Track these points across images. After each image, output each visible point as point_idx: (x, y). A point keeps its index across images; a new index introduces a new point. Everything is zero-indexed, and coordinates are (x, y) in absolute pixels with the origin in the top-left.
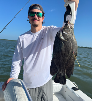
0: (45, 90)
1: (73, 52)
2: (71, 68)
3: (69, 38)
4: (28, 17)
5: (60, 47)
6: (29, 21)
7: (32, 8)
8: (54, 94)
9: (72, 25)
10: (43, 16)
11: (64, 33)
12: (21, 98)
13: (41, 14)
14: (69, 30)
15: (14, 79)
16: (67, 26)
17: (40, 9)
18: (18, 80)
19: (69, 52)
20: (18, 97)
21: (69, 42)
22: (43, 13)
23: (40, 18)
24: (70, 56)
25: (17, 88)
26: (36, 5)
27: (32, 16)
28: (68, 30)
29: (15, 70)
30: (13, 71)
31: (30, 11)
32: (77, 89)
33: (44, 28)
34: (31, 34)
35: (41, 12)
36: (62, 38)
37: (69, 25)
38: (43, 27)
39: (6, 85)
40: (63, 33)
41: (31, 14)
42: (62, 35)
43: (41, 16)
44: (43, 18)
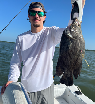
0: (45, 95)
1: (81, 51)
2: (79, 68)
3: (77, 36)
4: (28, 16)
5: (68, 45)
6: (29, 21)
7: (33, 6)
8: (55, 99)
9: (80, 23)
10: (45, 15)
11: (72, 30)
12: (20, 102)
13: (42, 14)
14: (77, 28)
15: (14, 82)
16: (74, 23)
17: (41, 8)
18: (18, 83)
19: (77, 51)
20: (17, 101)
21: (77, 40)
22: (45, 12)
23: (41, 18)
24: (77, 55)
25: (16, 92)
26: (37, 3)
27: (32, 16)
28: (75, 28)
29: (14, 72)
30: (12, 73)
31: (31, 10)
32: (80, 94)
33: (45, 29)
34: (32, 34)
35: (42, 11)
36: (70, 36)
37: (76, 22)
38: (44, 27)
39: (4, 88)
40: (70, 31)
41: (31, 13)
42: (70, 33)
43: (43, 15)
44: (44, 18)
